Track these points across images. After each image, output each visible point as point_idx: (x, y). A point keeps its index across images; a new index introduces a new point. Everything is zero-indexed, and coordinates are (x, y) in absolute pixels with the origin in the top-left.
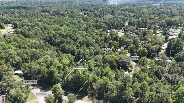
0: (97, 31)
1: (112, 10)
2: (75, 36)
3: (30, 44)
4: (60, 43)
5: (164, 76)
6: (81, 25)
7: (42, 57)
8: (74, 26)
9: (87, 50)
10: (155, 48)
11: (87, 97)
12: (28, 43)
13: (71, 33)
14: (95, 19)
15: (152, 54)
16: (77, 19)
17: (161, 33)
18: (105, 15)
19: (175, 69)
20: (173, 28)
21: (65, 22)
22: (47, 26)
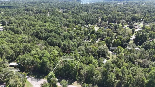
0: (77, 26)
1: (86, 8)
2: (58, 30)
3: (20, 38)
4: (46, 38)
5: (136, 61)
6: (62, 21)
7: (34, 50)
8: (56, 22)
9: (72, 43)
10: (126, 39)
11: (76, 82)
12: (19, 38)
13: (55, 29)
14: (74, 16)
15: (124, 44)
16: (58, 17)
17: (128, 26)
18: (81, 13)
19: (144, 55)
20: (136, 23)
21: (48, 19)
22: (33, 22)
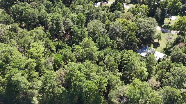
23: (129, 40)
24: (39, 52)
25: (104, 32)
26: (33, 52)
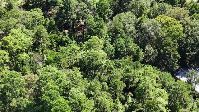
23: (162, 51)
24: (18, 43)
25: (132, 32)
26: (9, 42)
